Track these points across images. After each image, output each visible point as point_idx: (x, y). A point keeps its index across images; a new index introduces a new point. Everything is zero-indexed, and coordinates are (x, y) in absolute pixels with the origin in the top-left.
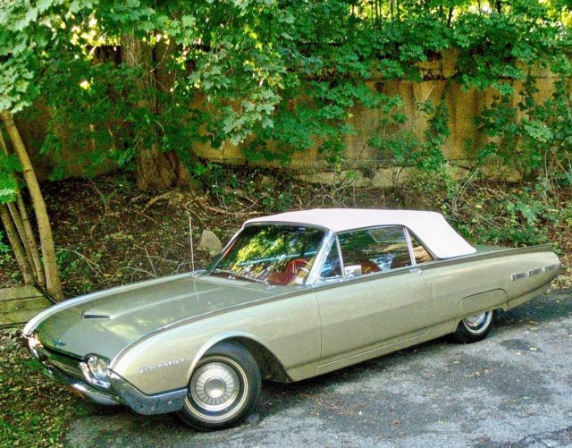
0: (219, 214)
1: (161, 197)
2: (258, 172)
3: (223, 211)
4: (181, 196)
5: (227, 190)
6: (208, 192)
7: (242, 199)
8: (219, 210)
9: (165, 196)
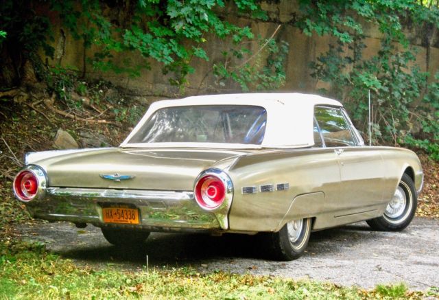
0: (68, 118)
1: (6, 93)
2: (102, 84)
3: (72, 116)
4: (26, 96)
5: (74, 96)
6: (54, 95)
7: (89, 108)
8: (67, 115)
9: (9, 93)
